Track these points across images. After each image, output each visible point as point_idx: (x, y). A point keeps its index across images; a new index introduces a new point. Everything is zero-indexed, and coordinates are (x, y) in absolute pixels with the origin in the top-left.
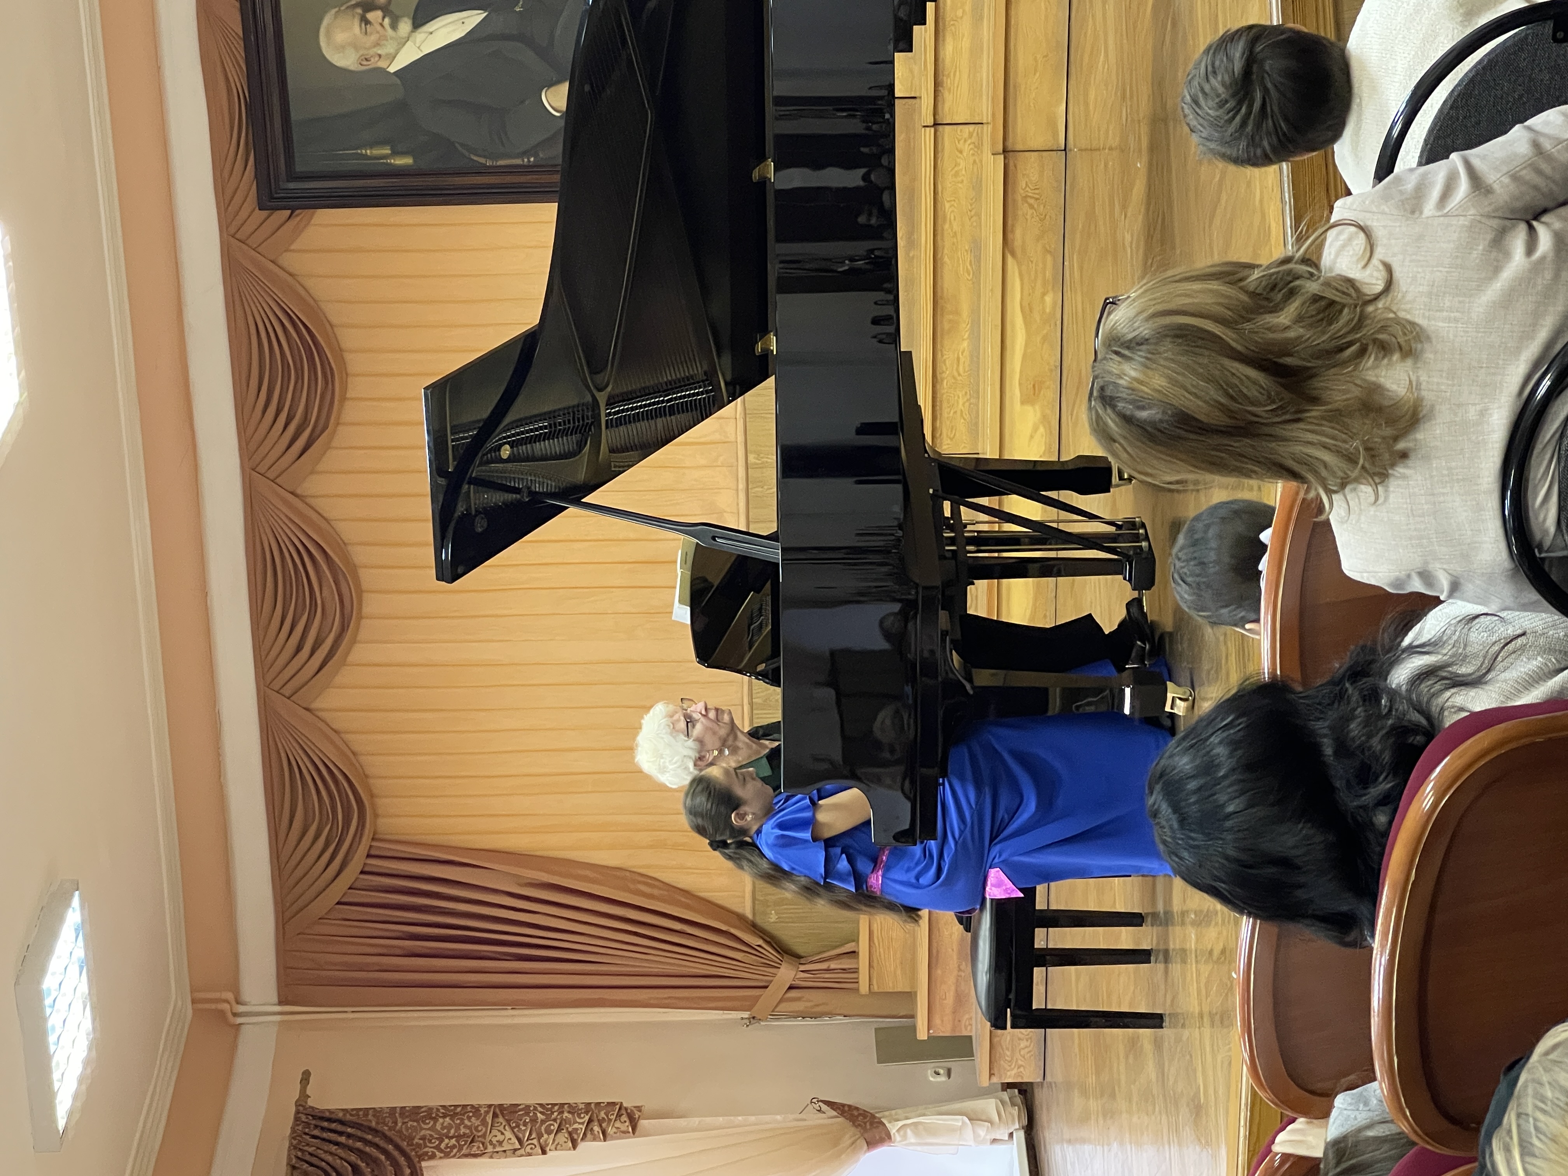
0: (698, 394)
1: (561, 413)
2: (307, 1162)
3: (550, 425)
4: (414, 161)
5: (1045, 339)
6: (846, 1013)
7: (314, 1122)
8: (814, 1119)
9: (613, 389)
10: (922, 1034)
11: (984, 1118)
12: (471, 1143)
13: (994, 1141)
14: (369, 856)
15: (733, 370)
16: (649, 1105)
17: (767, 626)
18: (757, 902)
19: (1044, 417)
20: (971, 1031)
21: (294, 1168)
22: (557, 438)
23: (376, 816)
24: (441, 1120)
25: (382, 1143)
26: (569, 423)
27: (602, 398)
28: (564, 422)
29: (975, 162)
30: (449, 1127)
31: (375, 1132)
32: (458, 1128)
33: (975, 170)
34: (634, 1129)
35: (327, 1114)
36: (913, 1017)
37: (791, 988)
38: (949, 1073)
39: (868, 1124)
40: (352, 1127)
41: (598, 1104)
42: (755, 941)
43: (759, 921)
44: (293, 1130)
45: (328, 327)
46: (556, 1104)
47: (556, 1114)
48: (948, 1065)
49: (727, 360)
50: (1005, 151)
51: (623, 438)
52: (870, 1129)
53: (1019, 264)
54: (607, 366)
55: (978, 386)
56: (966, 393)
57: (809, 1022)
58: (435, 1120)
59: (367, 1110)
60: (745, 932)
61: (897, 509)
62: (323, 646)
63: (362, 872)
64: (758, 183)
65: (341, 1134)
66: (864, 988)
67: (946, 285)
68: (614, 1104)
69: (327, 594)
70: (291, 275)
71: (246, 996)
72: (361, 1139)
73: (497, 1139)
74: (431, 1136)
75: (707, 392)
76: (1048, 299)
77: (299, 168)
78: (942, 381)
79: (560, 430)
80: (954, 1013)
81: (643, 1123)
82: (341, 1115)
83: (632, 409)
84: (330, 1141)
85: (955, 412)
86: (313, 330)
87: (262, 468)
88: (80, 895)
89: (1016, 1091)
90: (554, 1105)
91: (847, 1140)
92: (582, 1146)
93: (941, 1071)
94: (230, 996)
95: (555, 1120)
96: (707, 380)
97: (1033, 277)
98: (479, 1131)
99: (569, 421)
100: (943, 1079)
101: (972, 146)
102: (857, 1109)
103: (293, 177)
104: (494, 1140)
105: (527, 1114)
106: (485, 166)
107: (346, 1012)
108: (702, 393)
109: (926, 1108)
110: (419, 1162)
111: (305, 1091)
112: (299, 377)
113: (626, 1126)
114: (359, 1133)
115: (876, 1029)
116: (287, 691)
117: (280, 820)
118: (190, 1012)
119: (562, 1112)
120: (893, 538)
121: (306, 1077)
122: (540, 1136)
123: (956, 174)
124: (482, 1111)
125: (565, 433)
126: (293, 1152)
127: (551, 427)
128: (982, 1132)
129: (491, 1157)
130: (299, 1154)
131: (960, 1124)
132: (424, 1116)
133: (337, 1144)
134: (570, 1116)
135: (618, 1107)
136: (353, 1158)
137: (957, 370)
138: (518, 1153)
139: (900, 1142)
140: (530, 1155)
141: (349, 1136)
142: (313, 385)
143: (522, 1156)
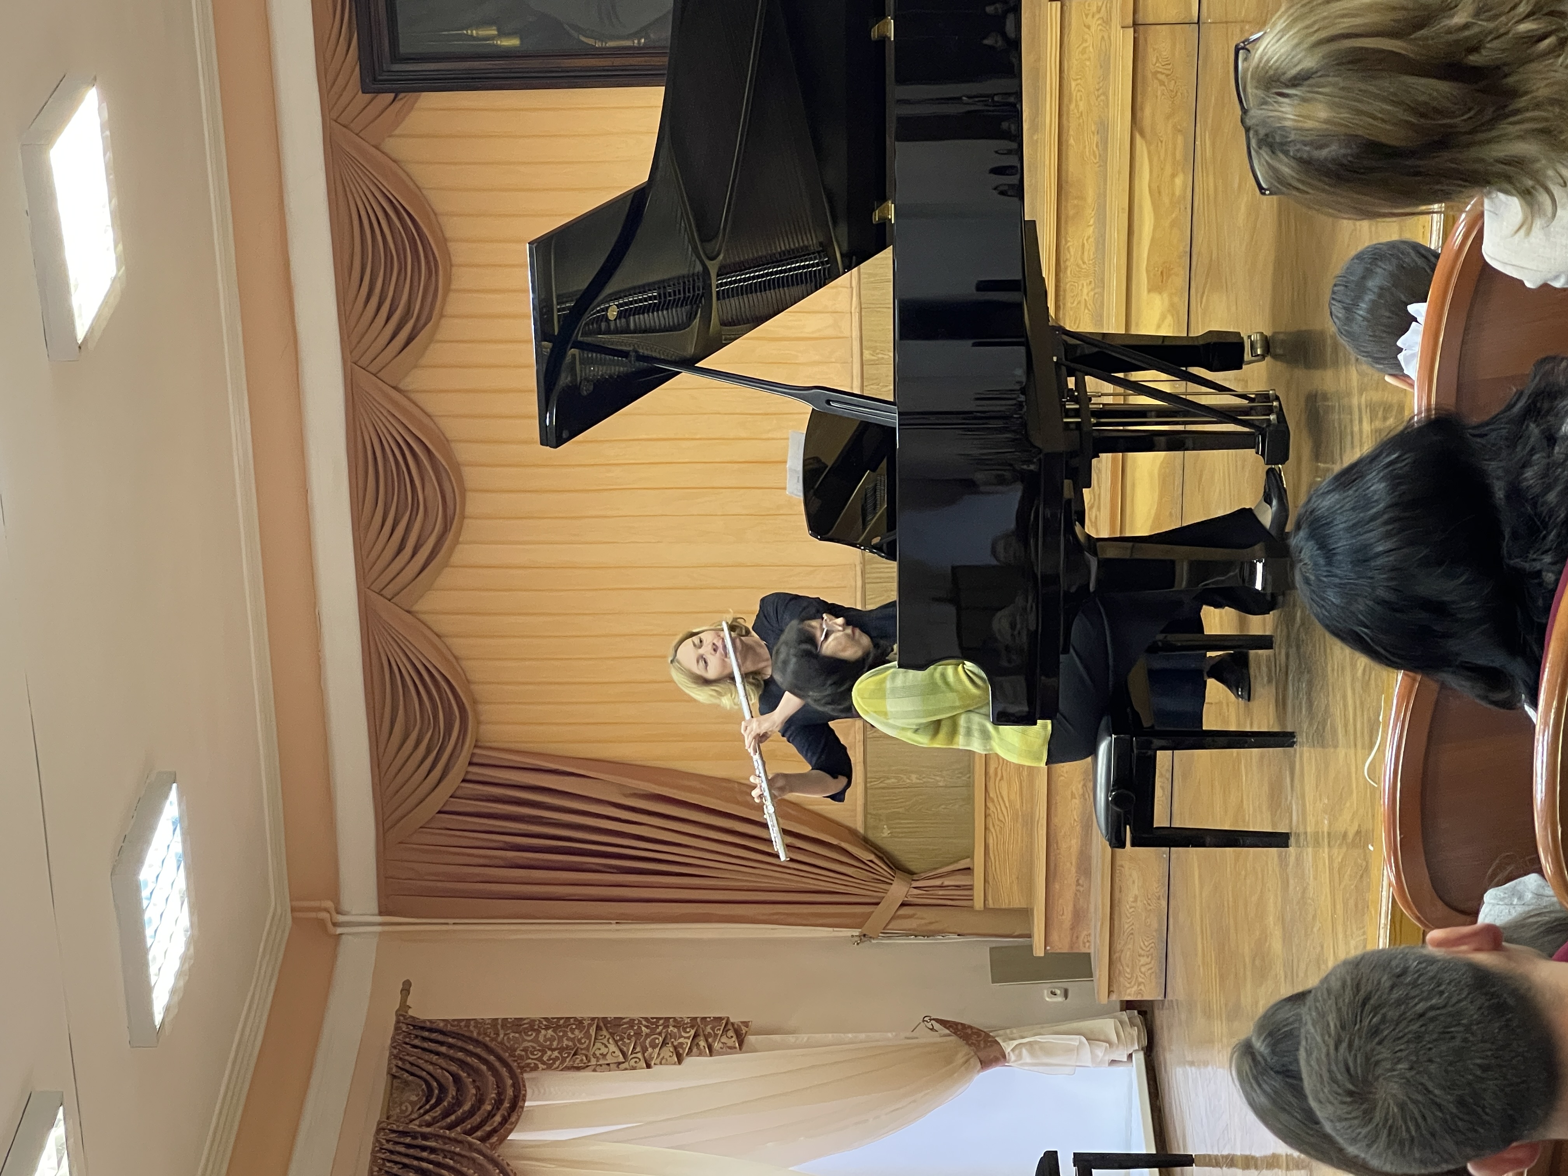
0: (813, 266)
1: (671, 283)
2: (407, 1072)
3: (659, 294)
4: (521, 39)
5: (1173, 224)
6: (959, 932)
7: (415, 1032)
8: (926, 1037)
9: (724, 257)
10: (1039, 951)
11: (1102, 1038)
12: (574, 1055)
13: (1113, 1062)
14: (471, 764)
15: (849, 243)
16: (757, 1020)
17: (881, 506)
18: (869, 816)
19: (1172, 305)
20: (1089, 947)
21: (394, 1077)
22: (667, 309)
23: (479, 722)
24: (543, 1032)
25: (484, 1054)
26: (680, 294)
27: (713, 267)
28: (674, 292)
29: (1103, 37)
30: (552, 1039)
31: (477, 1042)
32: (560, 1039)
33: (1103, 48)
34: (741, 1044)
35: (428, 1024)
36: (1029, 936)
37: (903, 905)
38: (1066, 994)
39: (982, 1042)
40: (453, 1038)
41: (704, 1019)
42: (867, 856)
43: (871, 836)
44: (393, 1039)
45: (432, 215)
46: (661, 1018)
47: (661, 1028)
48: (1065, 985)
49: (843, 229)
50: (1135, 24)
51: (734, 309)
52: (985, 1048)
53: (1148, 144)
54: (718, 233)
55: (1104, 275)
56: (1091, 282)
57: (921, 941)
58: (538, 1032)
59: (468, 1021)
60: (856, 846)
61: (1020, 373)
62: (424, 547)
63: (464, 781)
64: (876, 42)
65: (442, 1044)
66: (978, 904)
67: (1071, 169)
68: (721, 1019)
69: (430, 492)
70: (394, 161)
71: (346, 905)
72: (462, 1049)
73: (601, 1052)
74: (534, 1047)
75: (822, 263)
76: (1179, 181)
77: (403, 50)
78: (1066, 268)
79: (670, 301)
80: (1071, 929)
81: (751, 1039)
82: (442, 1024)
83: (745, 280)
84: (431, 1051)
85: (1079, 303)
86: (416, 217)
87: (364, 362)
88: (178, 787)
89: (1136, 1012)
90: (659, 1019)
91: (960, 1058)
92: (688, 1061)
93: (1058, 992)
94: (329, 904)
95: (660, 1034)
96: (822, 251)
97: (1162, 158)
98: (582, 1044)
99: (679, 291)
100: (1060, 999)
101: (1099, 22)
102: (970, 1027)
103: (397, 58)
104: (598, 1053)
105: (632, 1027)
106: (594, 48)
107: (447, 924)
108: (818, 265)
109: (1042, 1028)
110: (522, 1073)
111: (406, 1001)
112: (402, 268)
113: (733, 1042)
114: (460, 1044)
115: (992, 949)
116: (388, 592)
117: (381, 725)
118: (289, 921)
119: (668, 1026)
120: (1014, 402)
121: (406, 988)
122: (645, 1049)
123: (1084, 52)
124: (586, 1023)
125: (676, 304)
126: (394, 1062)
127: (660, 297)
128: (1100, 1053)
129: (594, 1070)
130: (400, 1063)
131: (1077, 1044)
132: (526, 1028)
133: (437, 1054)
134: (675, 1030)
135: (724, 1022)
136: (454, 1068)
137: (1082, 259)
138: (622, 1066)
139: (1015, 1061)
140: (634, 1068)
141: (451, 1046)
142: (416, 274)
143: (626, 1069)
